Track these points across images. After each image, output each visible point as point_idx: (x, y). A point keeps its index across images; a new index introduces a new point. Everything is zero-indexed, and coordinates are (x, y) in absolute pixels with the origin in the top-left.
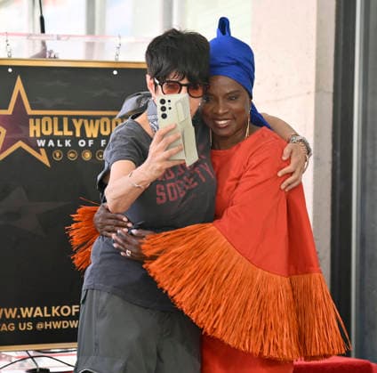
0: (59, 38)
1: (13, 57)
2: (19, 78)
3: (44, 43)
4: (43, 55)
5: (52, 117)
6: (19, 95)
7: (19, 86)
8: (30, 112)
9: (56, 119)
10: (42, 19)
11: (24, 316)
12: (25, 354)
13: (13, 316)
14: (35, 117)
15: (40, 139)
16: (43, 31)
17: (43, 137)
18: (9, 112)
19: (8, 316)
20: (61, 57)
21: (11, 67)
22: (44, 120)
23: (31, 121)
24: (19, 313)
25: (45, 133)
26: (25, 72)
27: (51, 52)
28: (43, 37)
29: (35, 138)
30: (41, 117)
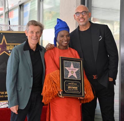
0: (14, 26)
1: (2, 30)
2: (4, 36)
3: (10, 27)
4: (10, 30)
5: (12, 45)
6: (4, 40)
7: (4, 38)
8: (7, 44)
9: (13, 46)
10: (9, 21)
11: (6, 93)
12: (6, 103)
13: (3, 94)
14: (8, 45)
15: (9, 50)
16: (10, 24)
17: (10, 50)
18: (2, 44)
19: (2, 94)
20: (14, 31)
21: (2, 33)
22: (10, 46)
23: (7, 46)
24: (5, 93)
25: (11, 49)
26: (5, 34)
27: (12, 29)
28: (9, 26)
29: (8, 50)
30: (9, 45)
